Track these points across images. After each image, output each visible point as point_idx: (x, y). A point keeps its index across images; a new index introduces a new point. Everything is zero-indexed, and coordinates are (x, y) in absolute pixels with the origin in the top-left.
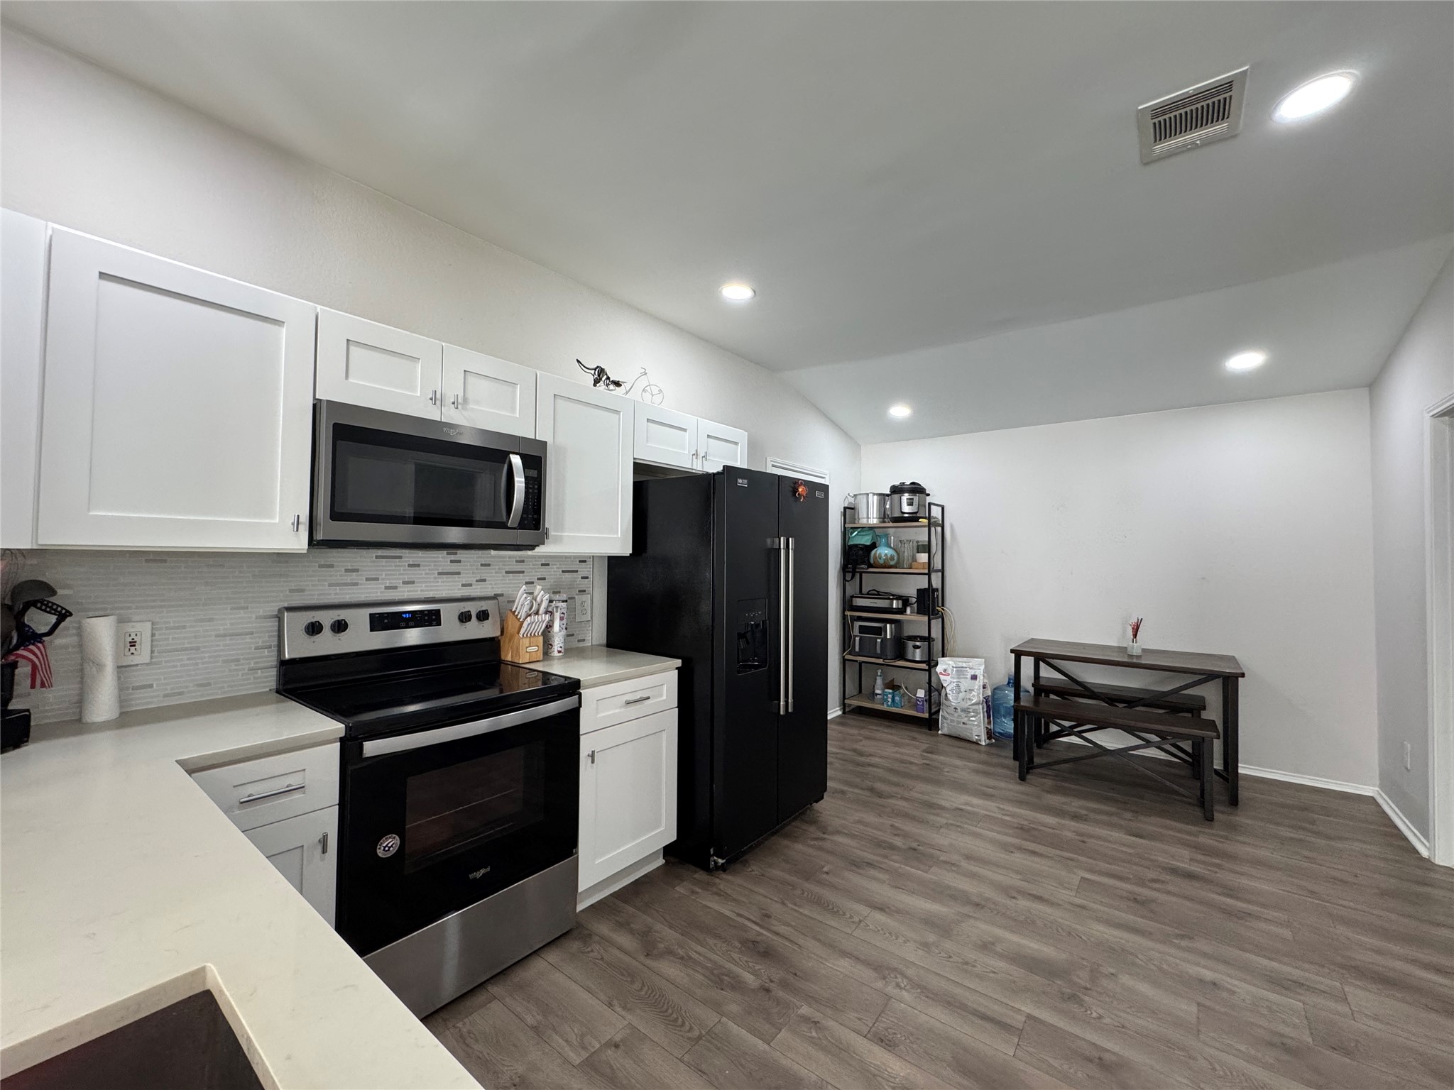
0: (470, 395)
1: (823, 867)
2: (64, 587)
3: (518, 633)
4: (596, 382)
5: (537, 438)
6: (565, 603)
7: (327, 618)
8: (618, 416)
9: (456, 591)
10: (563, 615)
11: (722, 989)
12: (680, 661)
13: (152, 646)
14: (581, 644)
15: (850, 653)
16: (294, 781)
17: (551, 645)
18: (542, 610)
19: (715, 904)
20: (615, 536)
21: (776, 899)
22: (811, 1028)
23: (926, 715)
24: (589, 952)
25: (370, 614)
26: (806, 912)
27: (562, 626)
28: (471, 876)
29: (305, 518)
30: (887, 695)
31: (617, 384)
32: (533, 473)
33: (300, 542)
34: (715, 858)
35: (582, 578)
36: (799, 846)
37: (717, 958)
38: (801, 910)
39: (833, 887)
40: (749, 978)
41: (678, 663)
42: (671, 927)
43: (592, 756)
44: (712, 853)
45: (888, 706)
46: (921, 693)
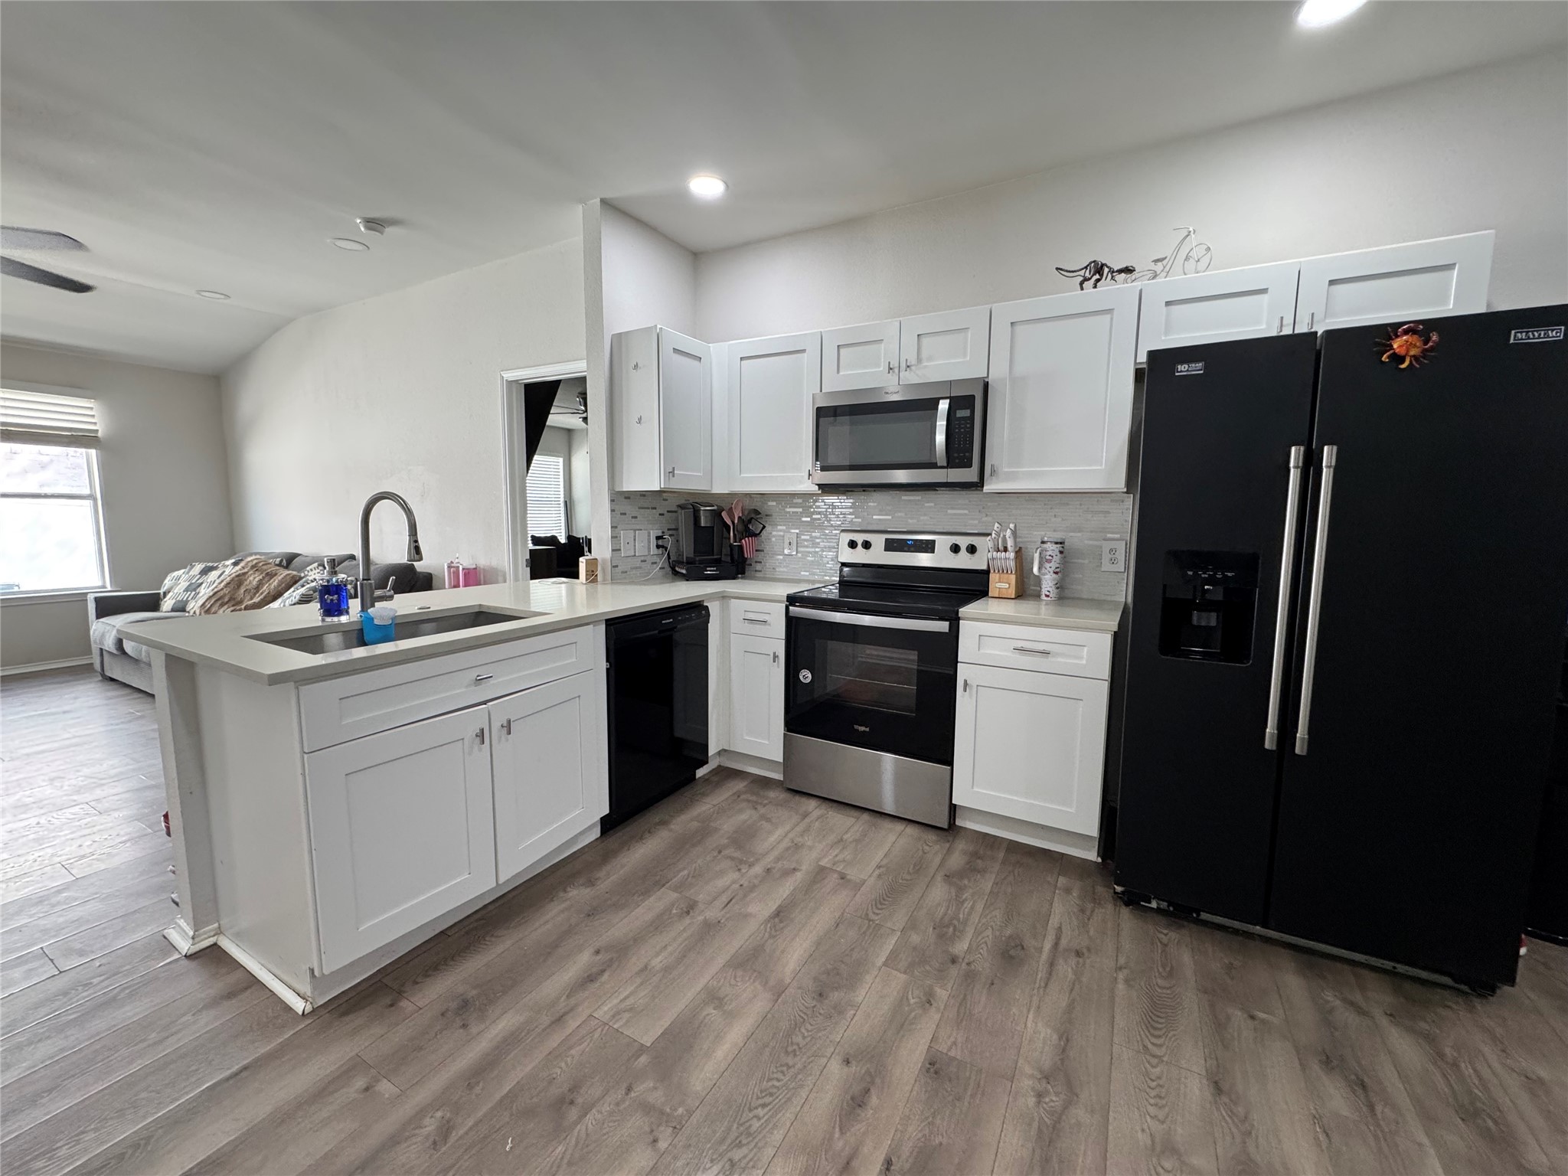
0: (924, 355)
7: (858, 538)
8: (1109, 317)
9: (953, 527)
11: (935, 928)
12: (1116, 624)
16: (765, 617)
20: (1098, 468)
22: (920, 998)
24: (928, 845)
25: (883, 539)
28: (856, 727)
29: (813, 470)
32: (966, 413)
33: (813, 487)
37: (975, 920)
40: (963, 946)
41: (1113, 626)
43: (966, 685)
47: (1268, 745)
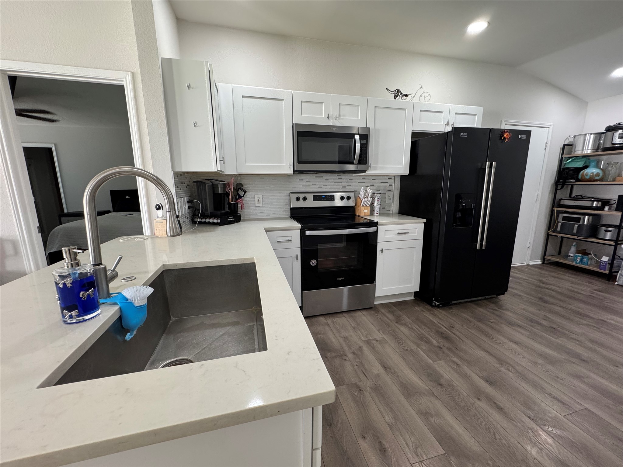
0: (341, 114)
1: (491, 319)
2: (246, 185)
3: (361, 205)
4: (396, 97)
5: (367, 127)
6: (380, 195)
7: (301, 196)
8: (405, 111)
9: (340, 189)
10: (379, 199)
11: (422, 341)
12: (426, 220)
13: (263, 202)
14: (388, 212)
15: (554, 231)
16: (289, 238)
17: (374, 211)
18: (369, 196)
19: (431, 317)
20: (402, 166)
21: (459, 323)
22: (455, 365)
23: (607, 272)
24: (376, 315)
25: (313, 196)
26: (473, 332)
27: (378, 203)
28: (338, 279)
29: (292, 164)
30: (577, 257)
31: (406, 96)
32: (364, 142)
33: (291, 171)
34: (435, 302)
35: (389, 185)
36: (481, 310)
37: (423, 332)
38: (470, 330)
39: (492, 328)
40: (435, 342)
41: (425, 220)
42: (409, 318)
43: (382, 250)
44: (434, 299)
45: (576, 263)
46: (605, 259)
47: (478, 248)
